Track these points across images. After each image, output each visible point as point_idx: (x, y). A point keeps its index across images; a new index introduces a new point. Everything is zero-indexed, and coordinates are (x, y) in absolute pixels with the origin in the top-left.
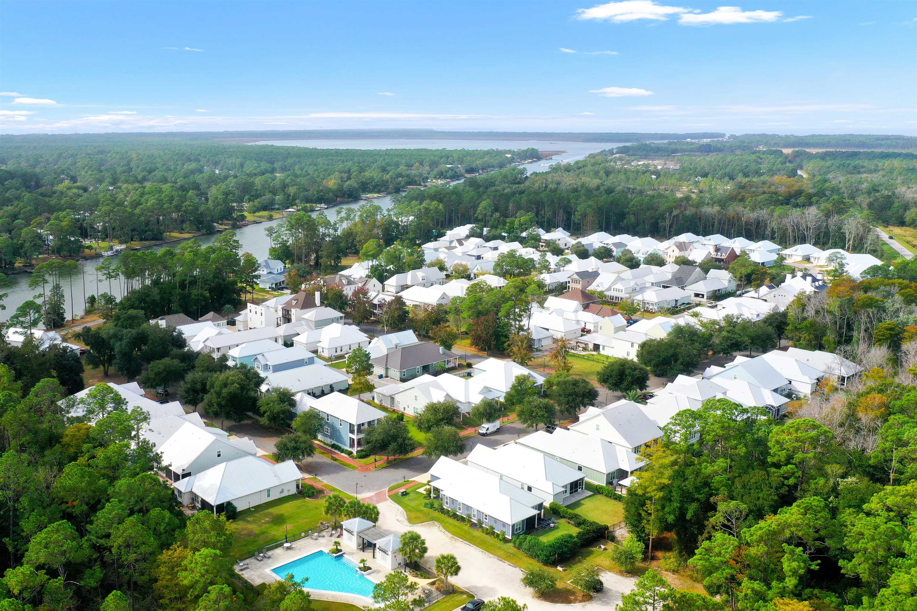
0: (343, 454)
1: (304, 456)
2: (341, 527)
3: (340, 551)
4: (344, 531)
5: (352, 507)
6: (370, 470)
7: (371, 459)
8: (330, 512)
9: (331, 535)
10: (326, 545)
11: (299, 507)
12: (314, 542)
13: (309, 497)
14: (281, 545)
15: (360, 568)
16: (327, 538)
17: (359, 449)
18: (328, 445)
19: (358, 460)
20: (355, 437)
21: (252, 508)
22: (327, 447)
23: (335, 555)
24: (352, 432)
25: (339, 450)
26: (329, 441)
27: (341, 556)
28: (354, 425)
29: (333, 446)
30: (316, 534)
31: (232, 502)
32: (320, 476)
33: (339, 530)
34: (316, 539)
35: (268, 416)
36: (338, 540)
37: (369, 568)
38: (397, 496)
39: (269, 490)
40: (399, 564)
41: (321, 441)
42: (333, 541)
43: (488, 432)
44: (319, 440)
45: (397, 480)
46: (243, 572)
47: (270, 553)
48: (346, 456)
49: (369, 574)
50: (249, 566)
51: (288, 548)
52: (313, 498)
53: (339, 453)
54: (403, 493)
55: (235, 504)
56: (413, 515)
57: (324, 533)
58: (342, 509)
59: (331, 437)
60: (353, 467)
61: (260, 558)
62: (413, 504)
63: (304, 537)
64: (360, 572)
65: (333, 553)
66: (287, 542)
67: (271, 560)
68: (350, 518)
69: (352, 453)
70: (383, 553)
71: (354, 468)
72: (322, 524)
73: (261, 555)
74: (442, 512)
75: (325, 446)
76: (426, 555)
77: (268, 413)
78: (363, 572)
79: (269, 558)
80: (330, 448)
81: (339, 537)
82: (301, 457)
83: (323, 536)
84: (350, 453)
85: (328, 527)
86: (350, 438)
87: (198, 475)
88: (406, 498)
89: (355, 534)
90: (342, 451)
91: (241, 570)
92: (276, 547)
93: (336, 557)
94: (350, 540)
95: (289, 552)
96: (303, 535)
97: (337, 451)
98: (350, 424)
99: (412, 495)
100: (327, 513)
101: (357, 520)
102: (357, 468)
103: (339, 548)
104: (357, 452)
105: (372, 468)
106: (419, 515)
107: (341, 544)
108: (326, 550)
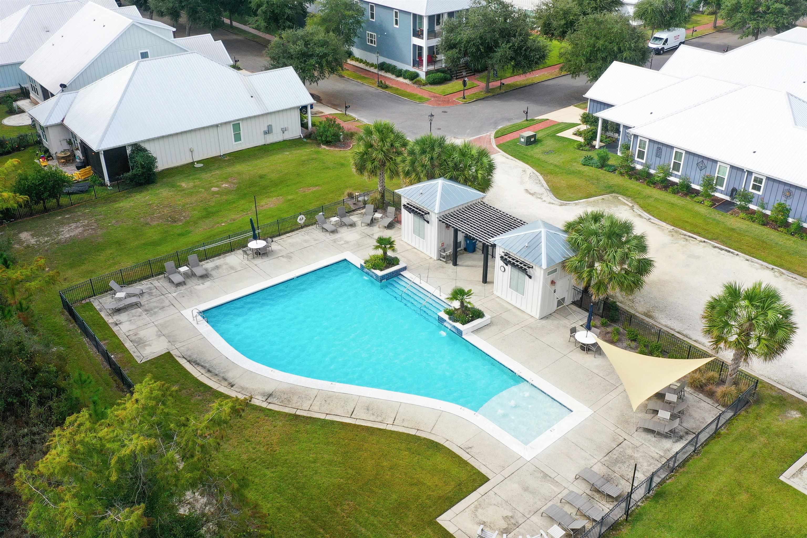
0: (401, 79)
1: (322, 72)
2: (397, 204)
3: (393, 262)
4: (404, 212)
5: (423, 152)
6: (454, 103)
7: (456, 85)
8: (369, 166)
9: (373, 222)
10: (358, 246)
11: (303, 163)
12: (329, 237)
13: (328, 143)
14: (243, 245)
15: (450, 313)
16: (361, 228)
17: (431, 68)
18: (372, 65)
19: (429, 88)
20: (423, 43)
21: (198, 162)
22: (372, 69)
23: (380, 273)
24: (418, 34)
25: (393, 73)
26: (374, 59)
27: (397, 274)
28: (421, 17)
29: (383, 67)
30: (334, 219)
31: (147, 146)
32: (355, 111)
33: (391, 209)
34: (333, 232)
35: (265, 13)
36: (387, 234)
37: (478, 314)
38: (515, 144)
39: (236, 125)
40: (560, 302)
41: (361, 61)
42: (376, 236)
43: (666, 47)
44: (357, 60)
45: (509, 120)
46: (123, 317)
47: (209, 265)
48: (407, 81)
49: (476, 331)
50: (143, 300)
51: (259, 253)
52: (335, 146)
53: (393, 77)
54: (529, 138)
55: (152, 149)
56: (562, 181)
57: (354, 218)
58: (399, 159)
59: (378, 51)
60: (420, 98)
61: (177, 278)
62: (554, 159)
63: (306, 225)
64: (449, 323)
65: (375, 267)
66: (255, 237)
67: (208, 283)
68: (419, 181)
69: (417, 75)
70: (516, 272)
71: (421, 100)
72: (351, 196)
73: (184, 269)
74: (631, 177)
75: (367, 68)
76: (649, 279)
77: (264, 8)
78: (458, 325)
79: (205, 276)
80: (376, 71)
81: (390, 226)
82: (316, 74)
83: (352, 225)
84: (413, 77)
85: (365, 203)
86: (415, 46)
87: (82, 91)
88: (536, 151)
89: (434, 218)
90: (399, 73)
91: (118, 311)
92: (231, 249)
93: (383, 278)
94: (420, 233)
95: (259, 261)
96: (301, 219)
97: (389, 75)
98: (415, 15)
99: (549, 144)
100: (361, 169)
101: (440, 183)
102: (428, 100)
103: (390, 253)
104: (427, 73)
105: (457, 98)
106: (576, 181)
107: (396, 246)
108: (358, 261)
